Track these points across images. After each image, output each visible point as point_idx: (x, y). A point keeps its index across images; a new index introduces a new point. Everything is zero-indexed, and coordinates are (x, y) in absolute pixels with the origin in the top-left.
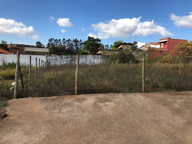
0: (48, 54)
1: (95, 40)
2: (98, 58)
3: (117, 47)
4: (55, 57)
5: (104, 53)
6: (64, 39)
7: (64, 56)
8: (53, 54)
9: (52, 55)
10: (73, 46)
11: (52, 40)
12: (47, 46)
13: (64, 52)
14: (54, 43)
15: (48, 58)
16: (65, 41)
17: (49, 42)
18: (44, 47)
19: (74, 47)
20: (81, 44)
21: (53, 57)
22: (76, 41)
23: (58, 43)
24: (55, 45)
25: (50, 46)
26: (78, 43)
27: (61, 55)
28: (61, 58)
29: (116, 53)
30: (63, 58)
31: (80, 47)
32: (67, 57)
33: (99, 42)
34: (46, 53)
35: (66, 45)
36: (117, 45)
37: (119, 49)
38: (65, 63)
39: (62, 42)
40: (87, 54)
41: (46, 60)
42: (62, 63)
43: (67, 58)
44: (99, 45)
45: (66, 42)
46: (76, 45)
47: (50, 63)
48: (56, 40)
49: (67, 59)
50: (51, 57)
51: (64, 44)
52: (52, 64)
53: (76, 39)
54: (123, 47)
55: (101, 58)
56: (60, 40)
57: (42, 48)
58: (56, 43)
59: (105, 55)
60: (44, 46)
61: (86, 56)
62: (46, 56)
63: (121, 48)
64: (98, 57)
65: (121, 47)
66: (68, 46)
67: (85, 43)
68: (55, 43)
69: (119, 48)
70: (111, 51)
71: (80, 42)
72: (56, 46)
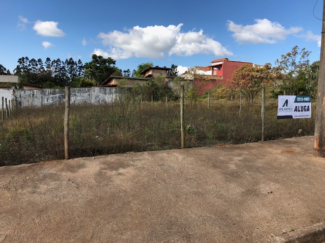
0: (16, 87)
1: (104, 61)
2: (111, 93)
3: (144, 73)
4: (32, 92)
5: (121, 84)
6: (48, 59)
7: (48, 90)
8: (26, 85)
9: (25, 88)
10: (65, 71)
11: (25, 60)
12: (15, 71)
13: (48, 83)
14: (29, 65)
15: (18, 93)
16: (51, 62)
17: (18, 64)
18: (9, 73)
19: (67, 74)
20: (81, 67)
21: (27, 92)
22: (71, 62)
23: (37, 65)
24: (30, 69)
25: (21, 71)
26: (75, 66)
27: (42, 88)
28: (43, 93)
29: (142, 84)
30: (47, 93)
31: (79, 72)
32: (54, 91)
33: (112, 65)
34: (14, 84)
35: (52, 69)
36: (144, 69)
37: (147, 77)
38: (50, 101)
39: (44, 64)
40: (90, 85)
41: (13, 97)
42: (45, 102)
43: (54, 93)
44: (113, 70)
45: (52, 64)
46: (72, 70)
47: (20, 102)
48: (33, 60)
49: (54, 96)
50: (23, 92)
51: (47, 67)
52: (25, 104)
53: (71, 59)
54: (153, 74)
55: (116, 92)
56: (40, 60)
57: (6, 74)
58: (34, 65)
59: (124, 88)
60: (8, 71)
61: (88, 90)
62: (14, 91)
63: (150, 76)
64: (110, 90)
65: (150, 73)
66: (56, 72)
67: (87, 66)
68: (32, 66)
69: (147, 75)
70: (133, 81)
71: (78, 65)
72: (34, 71)
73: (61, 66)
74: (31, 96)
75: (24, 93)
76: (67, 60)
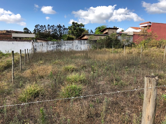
0: (34, 41)
1: (79, 25)
5: (90, 38)
11: (38, 26)
17: (35, 28)
18: (31, 33)
19: (58, 32)
25: (36, 32)
37: (105, 34)
39: (47, 28)
41: (32, 46)
54: (109, 32)
56: (45, 26)
64: (84, 42)
71: (63, 28)
72: (42, 31)
73: (55, 28)
74: (42, 45)
75: (38, 44)
76: (58, 25)
